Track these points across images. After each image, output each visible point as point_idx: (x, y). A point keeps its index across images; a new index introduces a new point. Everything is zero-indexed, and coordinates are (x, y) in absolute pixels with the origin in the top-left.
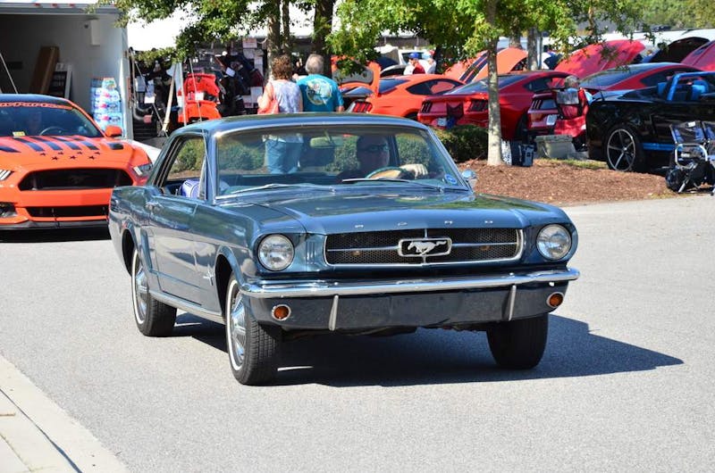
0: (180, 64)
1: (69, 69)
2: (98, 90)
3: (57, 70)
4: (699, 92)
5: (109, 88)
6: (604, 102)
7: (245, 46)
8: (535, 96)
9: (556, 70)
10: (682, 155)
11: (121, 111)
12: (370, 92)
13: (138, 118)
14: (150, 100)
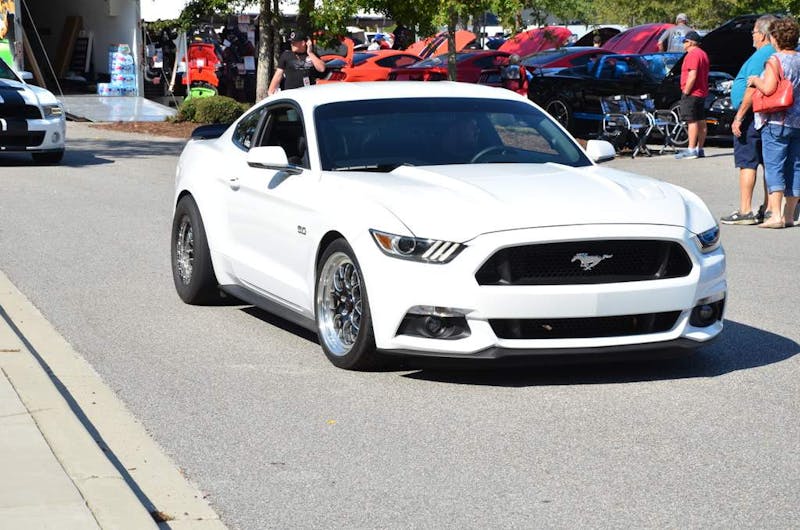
0: (185, 34)
1: (91, 36)
2: (115, 54)
3: (80, 36)
4: (621, 71)
5: (124, 53)
6: (543, 77)
7: (239, 22)
8: (483, 71)
9: (500, 50)
10: (610, 124)
11: (134, 73)
12: (345, 64)
13: (148, 79)
14: (159, 65)
